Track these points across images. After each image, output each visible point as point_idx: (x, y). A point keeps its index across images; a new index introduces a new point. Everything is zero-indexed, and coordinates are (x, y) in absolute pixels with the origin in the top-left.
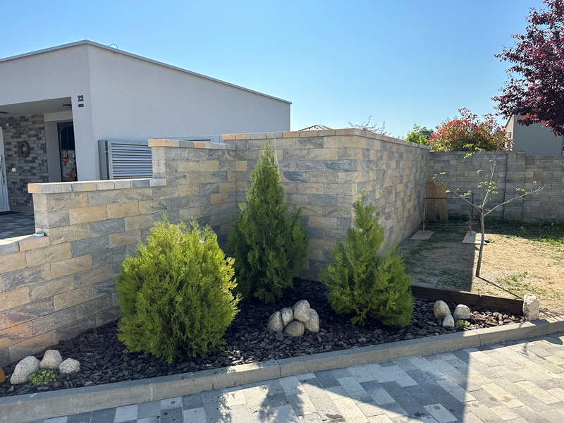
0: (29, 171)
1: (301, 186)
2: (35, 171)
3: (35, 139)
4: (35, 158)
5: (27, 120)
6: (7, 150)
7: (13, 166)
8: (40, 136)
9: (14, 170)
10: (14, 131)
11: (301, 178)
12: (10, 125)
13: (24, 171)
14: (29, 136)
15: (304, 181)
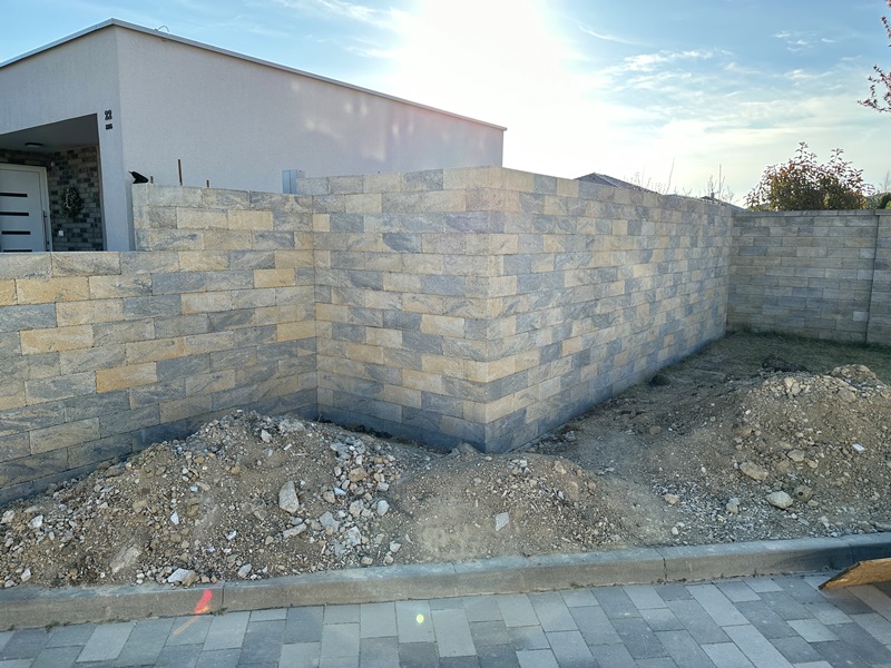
0: (80, 235)
1: (409, 258)
2: (86, 235)
3: (86, 185)
4: (87, 215)
5: (75, 156)
6: (53, 203)
7: (60, 227)
8: (93, 180)
9: (61, 233)
10: (61, 173)
11: (409, 245)
12: (56, 164)
13: (73, 235)
14: (79, 181)
15: (413, 251)
